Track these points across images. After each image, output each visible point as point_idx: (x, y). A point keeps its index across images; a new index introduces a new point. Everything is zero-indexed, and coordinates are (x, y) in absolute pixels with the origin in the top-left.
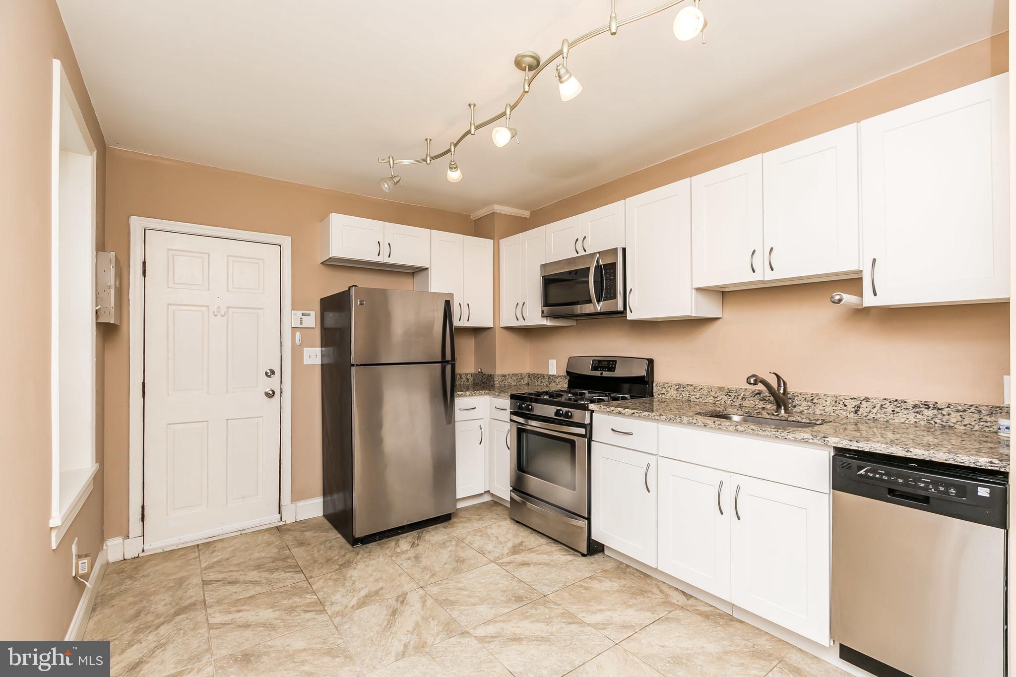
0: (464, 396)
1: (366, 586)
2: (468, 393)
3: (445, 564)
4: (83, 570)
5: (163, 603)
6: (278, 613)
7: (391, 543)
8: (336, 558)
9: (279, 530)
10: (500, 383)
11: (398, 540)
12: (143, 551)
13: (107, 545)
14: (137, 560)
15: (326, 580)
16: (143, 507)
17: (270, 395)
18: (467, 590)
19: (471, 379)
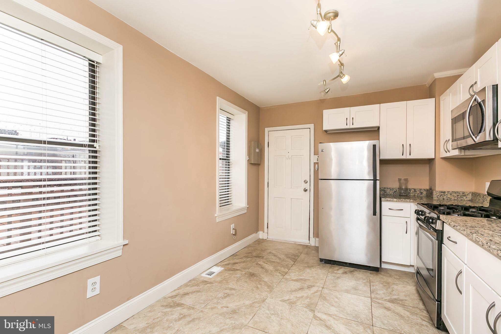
0: (392, 201)
1: (306, 276)
2: (395, 200)
3: (346, 286)
4: (234, 233)
5: (256, 253)
6: (273, 269)
7: (337, 267)
8: (310, 263)
9: (307, 247)
10: (439, 197)
11: (341, 268)
12: (268, 238)
13: (259, 233)
14: (266, 240)
15: (297, 268)
16: (268, 223)
17: (306, 190)
18: (339, 300)
19: (425, 193)
